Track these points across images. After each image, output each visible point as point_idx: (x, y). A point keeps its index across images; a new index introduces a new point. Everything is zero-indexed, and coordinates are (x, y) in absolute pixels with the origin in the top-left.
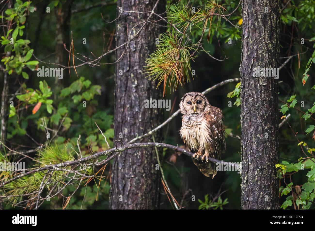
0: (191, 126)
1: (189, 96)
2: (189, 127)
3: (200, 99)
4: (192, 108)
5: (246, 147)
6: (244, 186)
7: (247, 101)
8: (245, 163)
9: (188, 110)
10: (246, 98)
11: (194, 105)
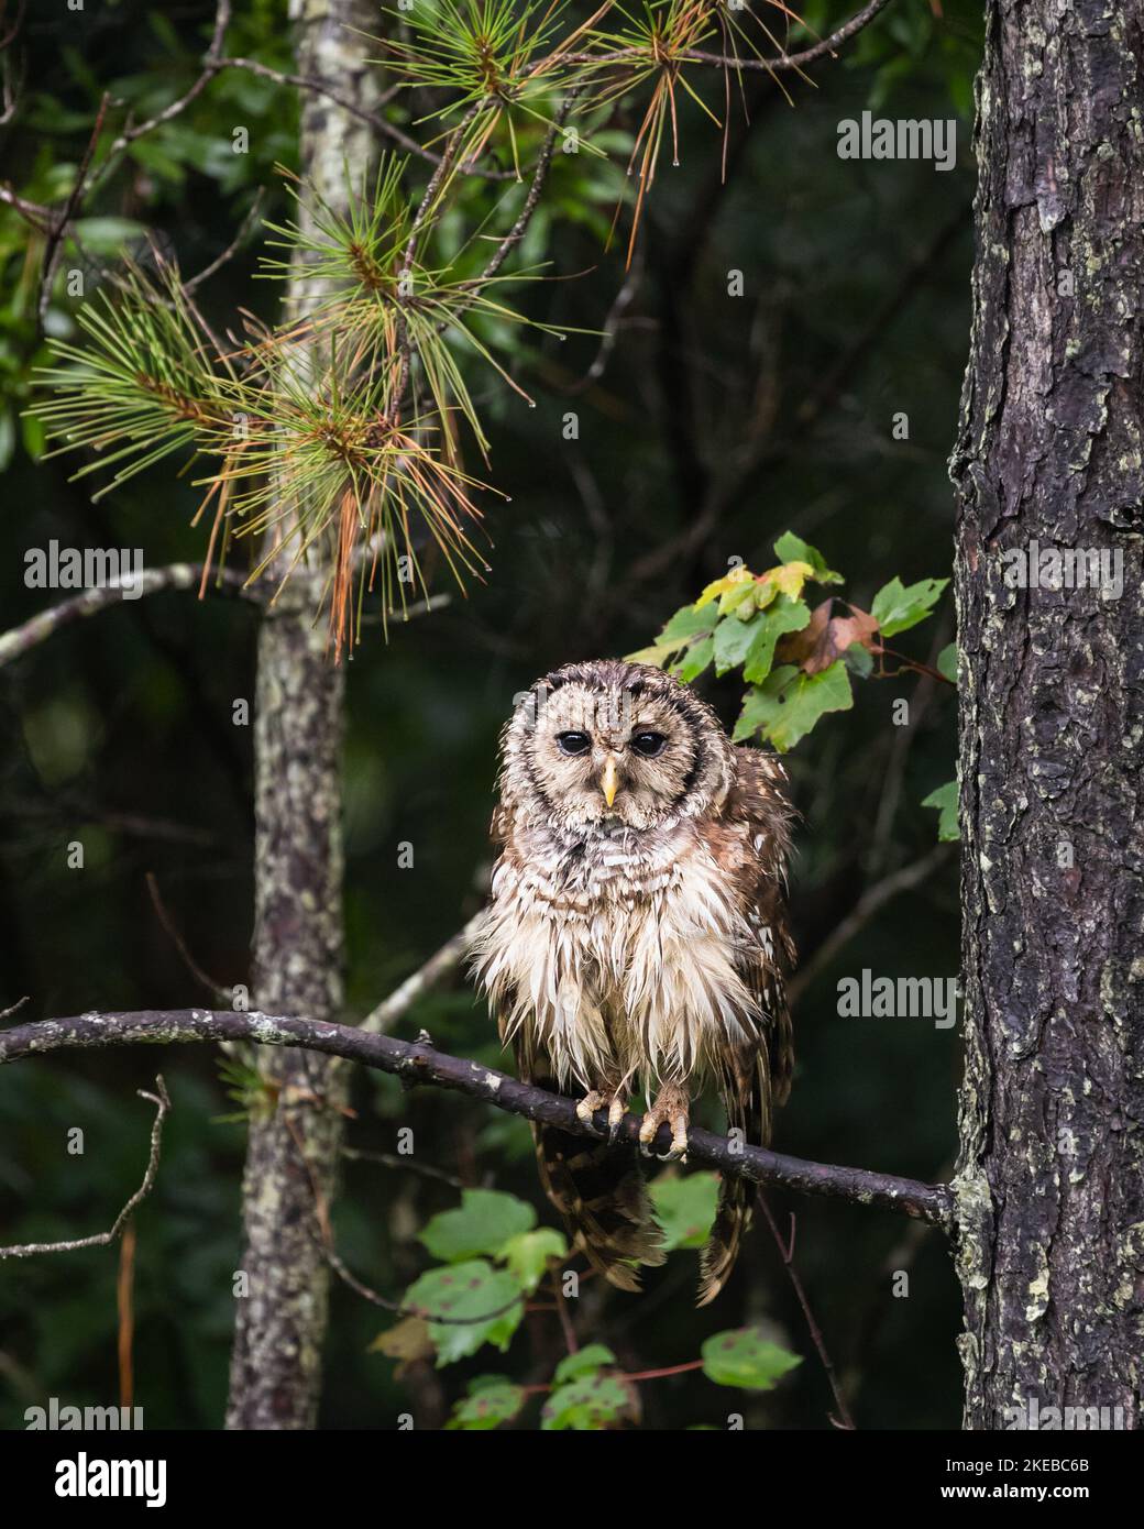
0: (582, 900)
1: (574, 685)
2: (572, 906)
3: (658, 720)
4: (593, 783)
5: (1032, 1055)
6: (1018, 1348)
7: (1048, 705)
8: (1026, 1176)
9: (561, 795)
10: (1044, 688)
11: (609, 762)
